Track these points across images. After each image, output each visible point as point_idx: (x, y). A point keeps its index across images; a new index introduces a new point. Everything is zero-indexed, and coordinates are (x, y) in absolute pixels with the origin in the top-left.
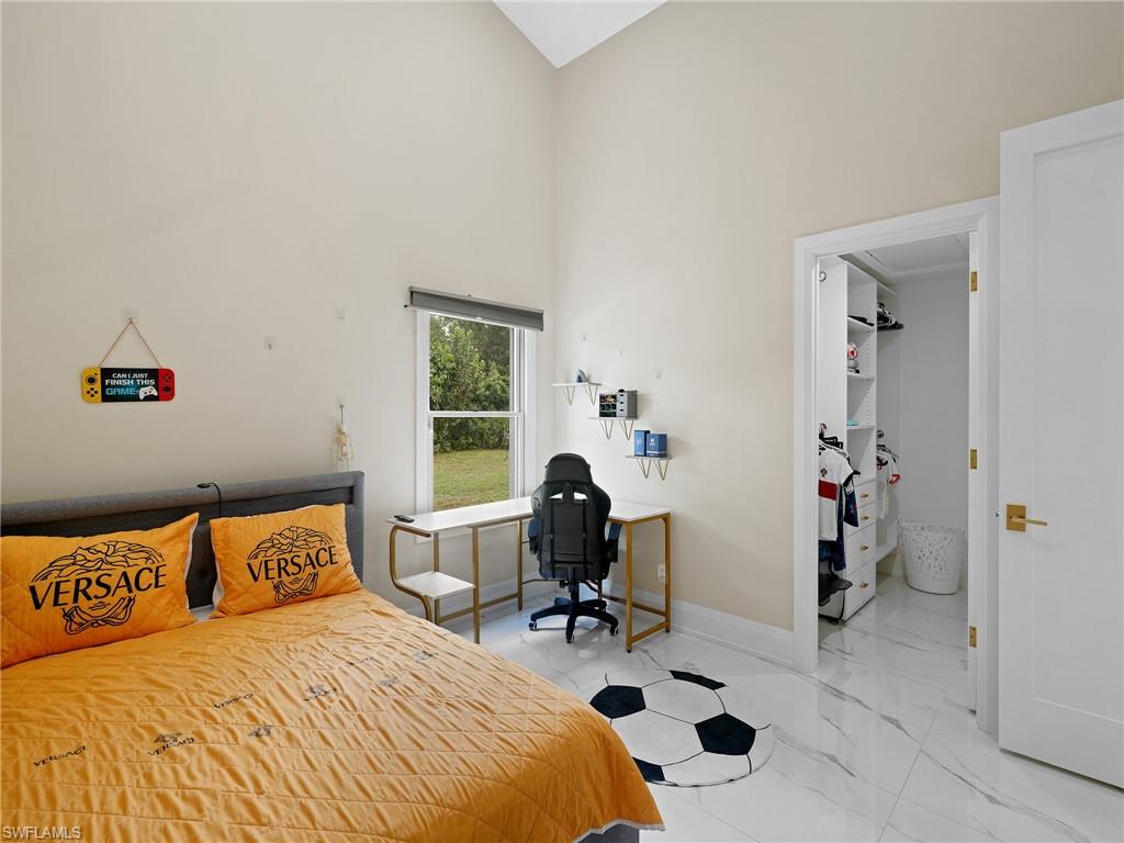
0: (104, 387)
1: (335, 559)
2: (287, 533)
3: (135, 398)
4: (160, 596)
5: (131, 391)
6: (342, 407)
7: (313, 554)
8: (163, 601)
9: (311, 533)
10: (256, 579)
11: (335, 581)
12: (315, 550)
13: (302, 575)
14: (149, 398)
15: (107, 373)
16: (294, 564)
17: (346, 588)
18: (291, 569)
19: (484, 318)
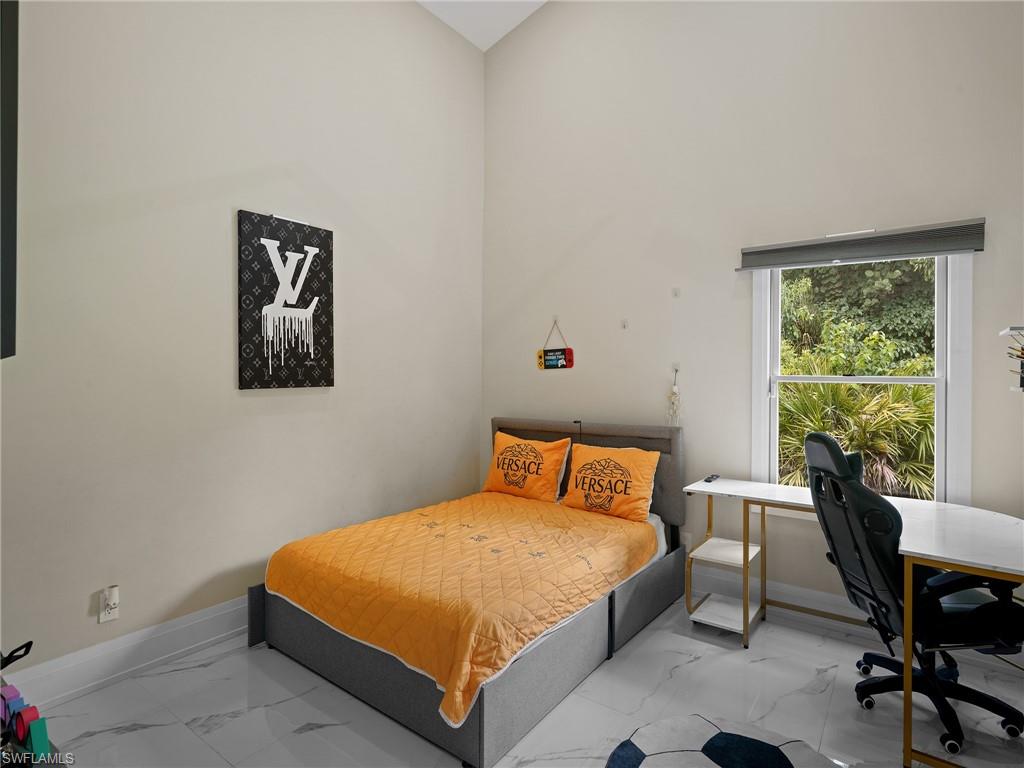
0: (545, 360)
1: (628, 491)
2: (603, 463)
3: (556, 367)
4: (538, 480)
5: (554, 363)
6: (677, 371)
7: (613, 481)
8: (540, 484)
9: (618, 466)
10: (577, 487)
11: (625, 508)
12: (616, 480)
13: (604, 495)
14: (563, 366)
15: (546, 352)
16: (600, 485)
17: (633, 517)
18: (597, 487)
19: (842, 259)
